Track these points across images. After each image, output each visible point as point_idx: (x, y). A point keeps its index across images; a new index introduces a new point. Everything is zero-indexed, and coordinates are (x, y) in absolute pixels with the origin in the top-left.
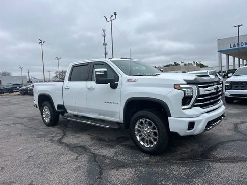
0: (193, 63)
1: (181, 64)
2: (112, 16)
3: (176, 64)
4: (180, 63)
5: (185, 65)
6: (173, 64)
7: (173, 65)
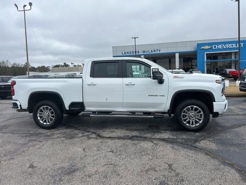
0: (82, 65)
1: (71, 66)
2: (25, 6)
3: (66, 65)
4: (70, 64)
5: (75, 66)
6: (63, 64)
7: (63, 66)
